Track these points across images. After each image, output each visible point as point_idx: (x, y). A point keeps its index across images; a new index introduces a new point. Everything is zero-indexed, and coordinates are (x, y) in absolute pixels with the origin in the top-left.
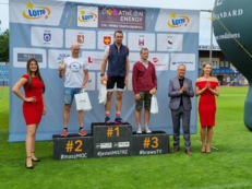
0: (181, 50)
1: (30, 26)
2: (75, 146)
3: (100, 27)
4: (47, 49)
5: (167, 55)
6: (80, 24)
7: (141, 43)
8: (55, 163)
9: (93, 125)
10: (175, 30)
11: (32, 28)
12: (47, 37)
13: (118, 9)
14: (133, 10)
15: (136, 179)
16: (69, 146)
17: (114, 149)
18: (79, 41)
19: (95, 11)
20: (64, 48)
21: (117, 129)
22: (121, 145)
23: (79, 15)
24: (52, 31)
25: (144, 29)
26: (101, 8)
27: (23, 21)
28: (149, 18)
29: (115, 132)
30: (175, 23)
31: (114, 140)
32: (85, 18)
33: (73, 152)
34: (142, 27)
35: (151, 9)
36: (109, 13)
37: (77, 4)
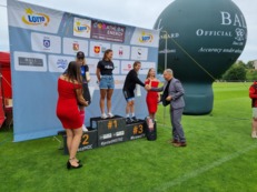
0: (146, 59)
1: (30, 31)
2: (83, 140)
3: (92, 38)
4: (47, 54)
6: (76, 34)
7: (121, 53)
9: (92, 120)
11: (32, 34)
12: (47, 43)
13: (106, 24)
14: (117, 26)
17: (113, 138)
18: (75, 49)
19: (89, 24)
20: (62, 54)
21: (115, 122)
22: (119, 134)
23: (75, 26)
24: (51, 38)
25: (123, 42)
26: (94, 21)
27: (23, 25)
28: (128, 33)
29: (113, 125)
30: (144, 39)
31: (113, 131)
32: (80, 29)
33: (81, 146)
34: (122, 40)
35: (130, 27)
36: (99, 26)
37: (74, 16)
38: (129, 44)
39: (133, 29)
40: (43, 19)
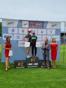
0: (55, 34)
1: (8, 27)
2: (21, 64)
3: (29, 27)
4: (13, 34)
5: (50, 36)
6: (23, 26)
7: (42, 32)
8: (15, 69)
13: (35, 22)
14: (39, 22)
15: (39, 76)
16: (19, 64)
19: (28, 22)
20: (18, 34)
21: (34, 59)
22: (35, 64)
25: (43, 28)
26: (30, 21)
28: (45, 24)
30: (53, 26)
31: (33, 62)
32: (25, 25)
33: (20, 66)
36: (32, 23)
37: (22, 20)
38: (46, 28)
39: (47, 22)
40: (12, 23)
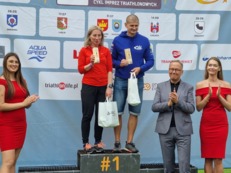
0: (216, 38)
3: (91, 4)
4: (12, 38)
5: (195, 46)
7: (155, 28)
10: (208, 7)
12: (13, 20)
18: (60, 25)
20: (37, 37)
21: (117, 159)
24: (20, 11)
25: (158, 8)
29: (113, 165)
34: (157, 3)
